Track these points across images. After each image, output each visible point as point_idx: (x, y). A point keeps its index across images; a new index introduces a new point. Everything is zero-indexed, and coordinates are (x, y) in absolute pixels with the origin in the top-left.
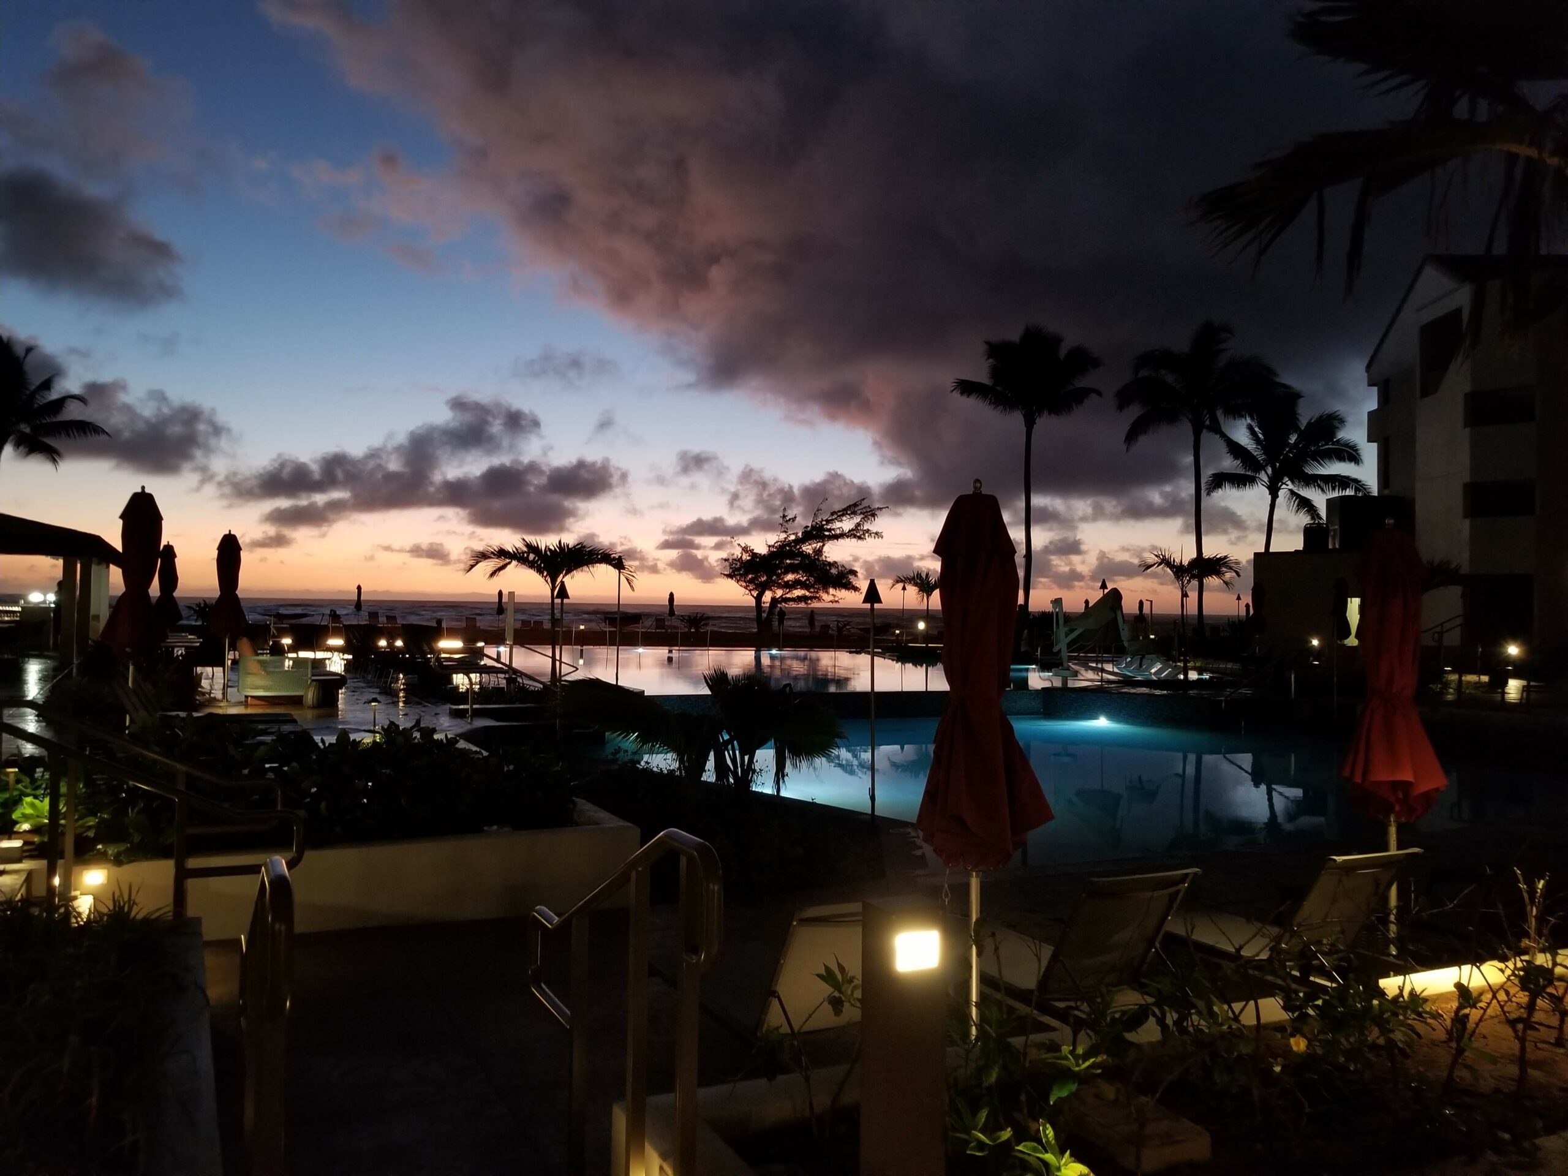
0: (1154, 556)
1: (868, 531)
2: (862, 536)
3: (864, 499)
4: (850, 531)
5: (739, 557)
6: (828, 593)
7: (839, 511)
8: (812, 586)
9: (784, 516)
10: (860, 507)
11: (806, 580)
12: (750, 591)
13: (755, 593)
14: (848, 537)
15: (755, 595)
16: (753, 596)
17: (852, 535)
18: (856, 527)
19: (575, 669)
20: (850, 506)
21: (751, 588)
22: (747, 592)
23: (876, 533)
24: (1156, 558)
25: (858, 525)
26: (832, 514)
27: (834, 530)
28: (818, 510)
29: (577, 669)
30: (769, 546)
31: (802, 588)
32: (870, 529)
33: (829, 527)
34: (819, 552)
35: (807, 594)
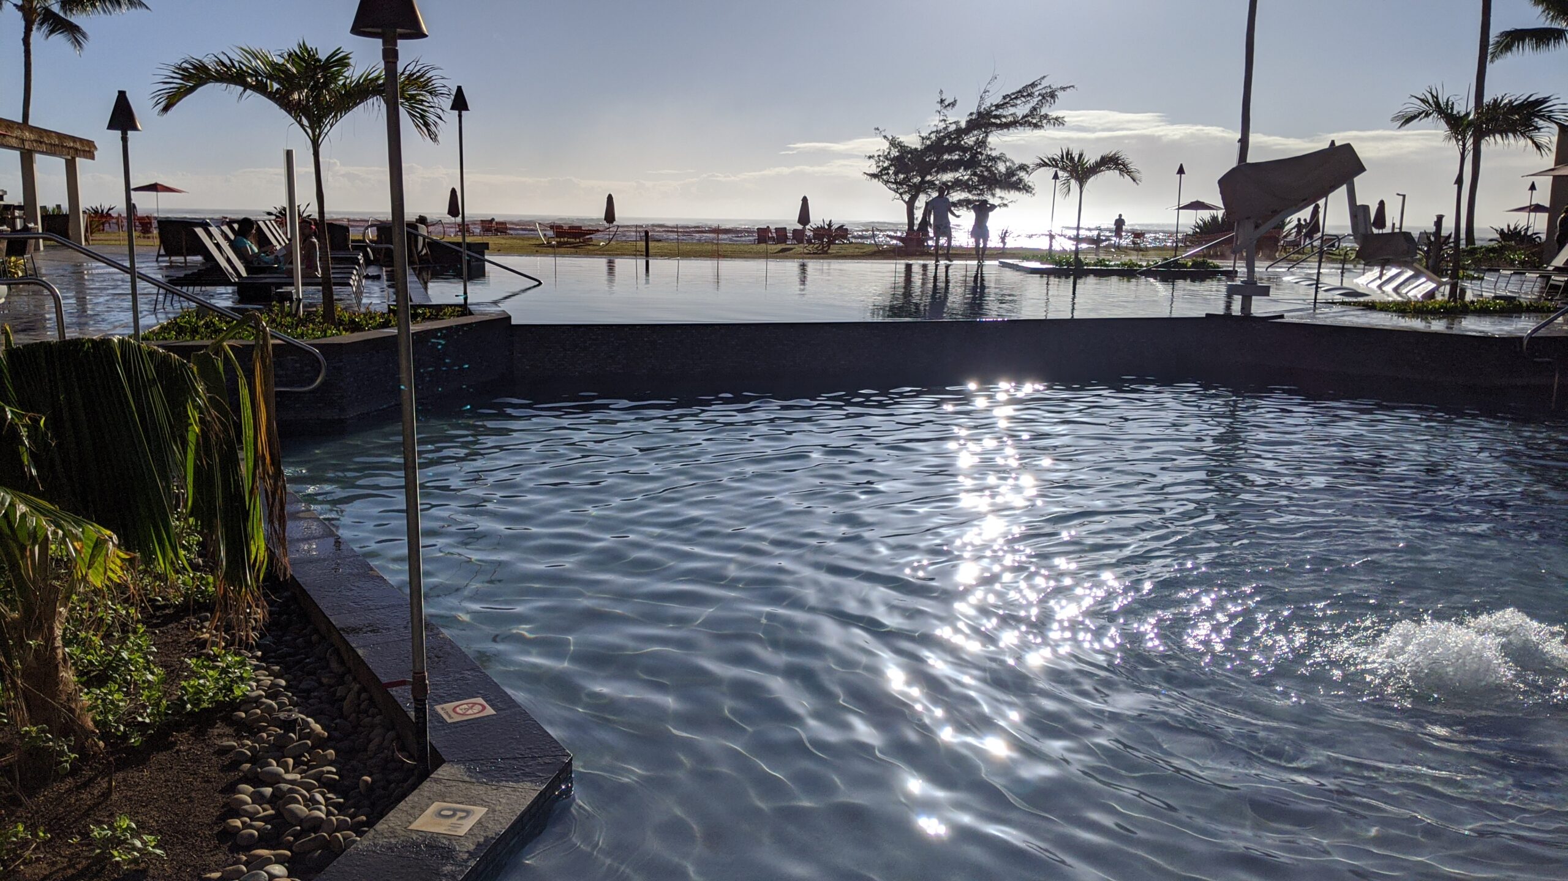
0: (1419, 102)
1: (1046, 116)
2: (1039, 124)
3: (1044, 77)
4: (1024, 117)
5: (886, 153)
6: (993, 195)
7: (1013, 94)
8: (975, 188)
9: (942, 101)
10: (1039, 87)
11: (968, 179)
12: (901, 194)
13: (906, 197)
14: (1021, 125)
15: (907, 200)
16: (904, 201)
17: (1026, 122)
18: (1031, 111)
19: (537, 283)
20: (1026, 87)
21: (901, 191)
22: (898, 195)
23: (1057, 119)
24: (1423, 105)
25: (1034, 109)
26: (1004, 98)
27: (1005, 117)
28: (985, 92)
29: (540, 283)
30: (923, 139)
31: (963, 190)
32: (1049, 114)
33: (998, 113)
34: (982, 143)
35: (971, 197)
